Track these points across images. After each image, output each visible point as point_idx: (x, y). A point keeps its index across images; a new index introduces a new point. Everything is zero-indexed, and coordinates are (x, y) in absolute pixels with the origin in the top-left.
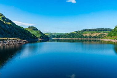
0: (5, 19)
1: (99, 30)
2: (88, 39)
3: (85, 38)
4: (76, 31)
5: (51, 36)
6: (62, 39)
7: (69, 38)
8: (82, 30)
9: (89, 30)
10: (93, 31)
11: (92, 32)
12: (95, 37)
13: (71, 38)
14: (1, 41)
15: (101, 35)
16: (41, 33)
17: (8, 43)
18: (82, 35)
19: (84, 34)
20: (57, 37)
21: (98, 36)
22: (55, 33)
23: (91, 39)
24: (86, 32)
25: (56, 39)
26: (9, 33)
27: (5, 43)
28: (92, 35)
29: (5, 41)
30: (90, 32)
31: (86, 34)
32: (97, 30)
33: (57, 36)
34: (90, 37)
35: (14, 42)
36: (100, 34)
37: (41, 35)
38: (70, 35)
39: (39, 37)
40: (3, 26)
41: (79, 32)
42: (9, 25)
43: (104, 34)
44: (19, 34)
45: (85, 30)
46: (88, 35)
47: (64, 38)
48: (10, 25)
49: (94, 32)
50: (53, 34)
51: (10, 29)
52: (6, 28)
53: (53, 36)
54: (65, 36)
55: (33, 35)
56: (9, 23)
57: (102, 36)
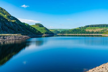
0: (11, 18)
1: (101, 26)
2: (91, 34)
3: (88, 33)
4: (80, 27)
5: (56, 32)
6: (66, 34)
7: (72, 33)
8: (85, 26)
9: (92, 26)
10: (96, 26)
11: (94, 28)
12: (98, 33)
13: (74, 34)
14: (1, 37)
15: (104, 30)
16: (46, 29)
17: (7, 39)
18: (85, 31)
19: (87, 30)
20: (61, 33)
21: (100, 32)
22: (60, 30)
23: (93, 34)
24: (89, 28)
25: (61, 34)
26: (13, 30)
27: (5, 38)
28: (95, 31)
29: (5, 37)
30: (93, 28)
31: (89, 30)
32: (99, 26)
33: (62, 31)
34: (93, 33)
35: (13, 38)
36: (102, 29)
37: (46, 31)
38: (74, 31)
39: (44, 33)
40: (7, 23)
41: (82, 28)
42: (13, 22)
43: (106, 30)
44: (23, 30)
45: (88, 26)
46: (90, 31)
47: (68, 34)
48: (15, 23)
49: (96, 28)
50: (58, 30)
51: (14, 26)
52: (10, 25)
53: (58, 32)
54: (68, 32)
55: (37, 32)
56: (13, 21)
57: (104, 32)
